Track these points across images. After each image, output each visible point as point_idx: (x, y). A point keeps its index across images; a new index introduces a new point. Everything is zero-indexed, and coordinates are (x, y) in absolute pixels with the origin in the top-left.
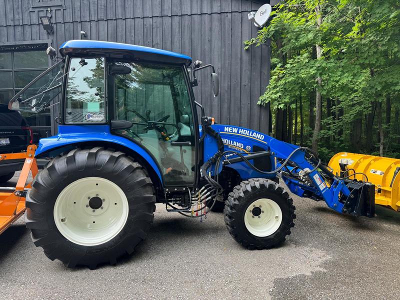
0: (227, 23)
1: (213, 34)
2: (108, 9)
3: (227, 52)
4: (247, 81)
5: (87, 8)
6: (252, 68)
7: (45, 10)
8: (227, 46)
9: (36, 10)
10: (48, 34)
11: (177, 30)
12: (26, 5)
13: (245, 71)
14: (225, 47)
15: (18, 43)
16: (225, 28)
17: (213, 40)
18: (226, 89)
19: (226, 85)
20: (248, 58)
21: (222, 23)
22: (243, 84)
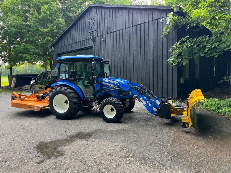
0: (156, 25)
1: (150, 31)
2: (111, 28)
3: (156, 39)
4: (165, 51)
5: (104, 29)
6: (168, 44)
7: (92, 33)
8: (156, 36)
9: (90, 33)
10: (93, 42)
11: (135, 32)
12: (87, 32)
13: (165, 47)
14: (155, 36)
15: (85, 47)
16: (155, 28)
17: (150, 34)
18: (156, 57)
19: (156, 55)
20: (165, 40)
21: (154, 25)
22: (164, 53)
